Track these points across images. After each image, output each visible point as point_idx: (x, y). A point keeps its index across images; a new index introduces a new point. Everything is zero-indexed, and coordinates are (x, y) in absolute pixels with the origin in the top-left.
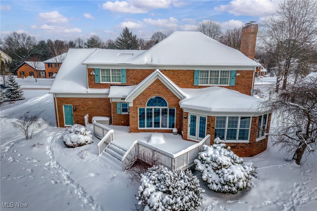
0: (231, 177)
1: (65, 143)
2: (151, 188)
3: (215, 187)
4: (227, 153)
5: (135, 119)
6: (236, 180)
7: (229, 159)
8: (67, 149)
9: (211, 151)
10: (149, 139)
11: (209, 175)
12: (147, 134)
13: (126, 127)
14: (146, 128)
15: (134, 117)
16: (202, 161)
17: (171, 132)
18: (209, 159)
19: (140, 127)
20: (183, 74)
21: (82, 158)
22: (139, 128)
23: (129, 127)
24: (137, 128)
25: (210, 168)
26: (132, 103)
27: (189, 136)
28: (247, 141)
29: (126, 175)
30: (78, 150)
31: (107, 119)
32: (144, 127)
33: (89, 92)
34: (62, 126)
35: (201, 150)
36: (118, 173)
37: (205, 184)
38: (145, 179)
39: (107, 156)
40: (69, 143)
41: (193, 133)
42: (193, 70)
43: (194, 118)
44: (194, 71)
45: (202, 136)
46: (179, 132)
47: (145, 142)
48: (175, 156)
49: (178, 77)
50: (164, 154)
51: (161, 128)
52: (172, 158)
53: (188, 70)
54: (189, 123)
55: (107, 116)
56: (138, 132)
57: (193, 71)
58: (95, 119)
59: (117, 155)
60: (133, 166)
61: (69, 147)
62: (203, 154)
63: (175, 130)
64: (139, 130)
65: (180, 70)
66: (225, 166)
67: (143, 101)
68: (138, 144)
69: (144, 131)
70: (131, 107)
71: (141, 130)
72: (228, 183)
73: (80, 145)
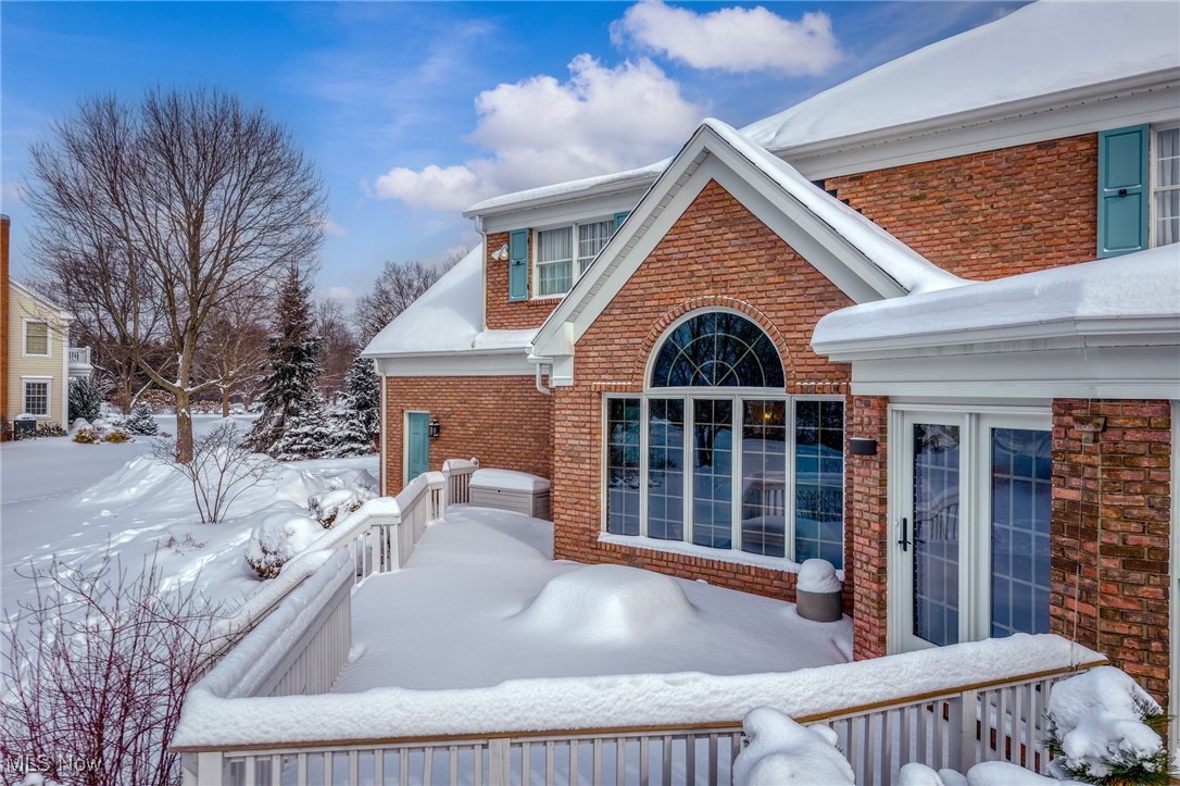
5: (583, 469)
14: (641, 541)
15: (576, 458)
19: (611, 529)
20: (992, 185)
22: (605, 537)
24: (592, 533)
26: (569, 365)
31: (529, 482)
32: (633, 530)
33: (480, 343)
42: (1082, 138)
44: (1093, 138)
49: (954, 211)
51: (735, 555)
53: (1041, 146)
54: (901, 503)
56: (593, 562)
57: (1083, 147)
58: (480, 478)
63: (814, 576)
64: (598, 546)
65: (971, 157)
67: (624, 348)
70: (565, 391)
71: (614, 548)
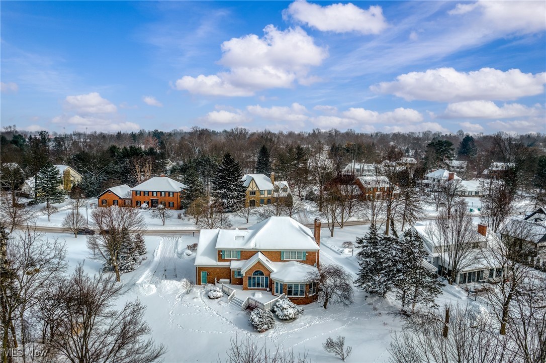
0: (286, 313)
1: (209, 296)
2: (255, 316)
3: (280, 317)
4: (288, 303)
5: (246, 282)
6: (288, 314)
7: (288, 306)
8: (211, 300)
9: (281, 302)
10: (254, 295)
11: (279, 312)
12: (253, 291)
13: (239, 286)
14: (252, 288)
16: (277, 306)
17: (266, 290)
18: (279, 306)
19: (249, 287)
20: (274, 254)
21: (220, 305)
23: (242, 286)
24: (247, 287)
25: (279, 310)
26: (245, 274)
27: (275, 293)
28: (304, 296)
29: (244, 313)
30: (217, 300)
31: (228, 280)
33: (218, 264)
34: (200, 284)
35: (277, 301)
36: (239, 312)
37: (277, 316)
38: (252, 313)
39: (233, 304)
40: (212, 297)
41: (277, 292)
43: (277, 284)
44: (281, 252)
45: (281, 293)
46: (271, 290)
47: (252, 297)
48: (265, 304)
49: (272, 255)
50: (260, 303)
51: (260, 288)
52: (263, 305)
53: (278, 251)
54: (275, 286)
55: (228, 279)
58: (221, 280)
59: (238, 303)
60: (247, 309)
61: (211, 299)
62: (277, 304)
63: (268, 289)
64: (248, 289)
65: (273, 251)
66: (285, 309)
67: (250, 273)
68: (249, 298)
69: (251, 289)
70: (244, 276)
72: (285, 315)
73: (217, 298)
